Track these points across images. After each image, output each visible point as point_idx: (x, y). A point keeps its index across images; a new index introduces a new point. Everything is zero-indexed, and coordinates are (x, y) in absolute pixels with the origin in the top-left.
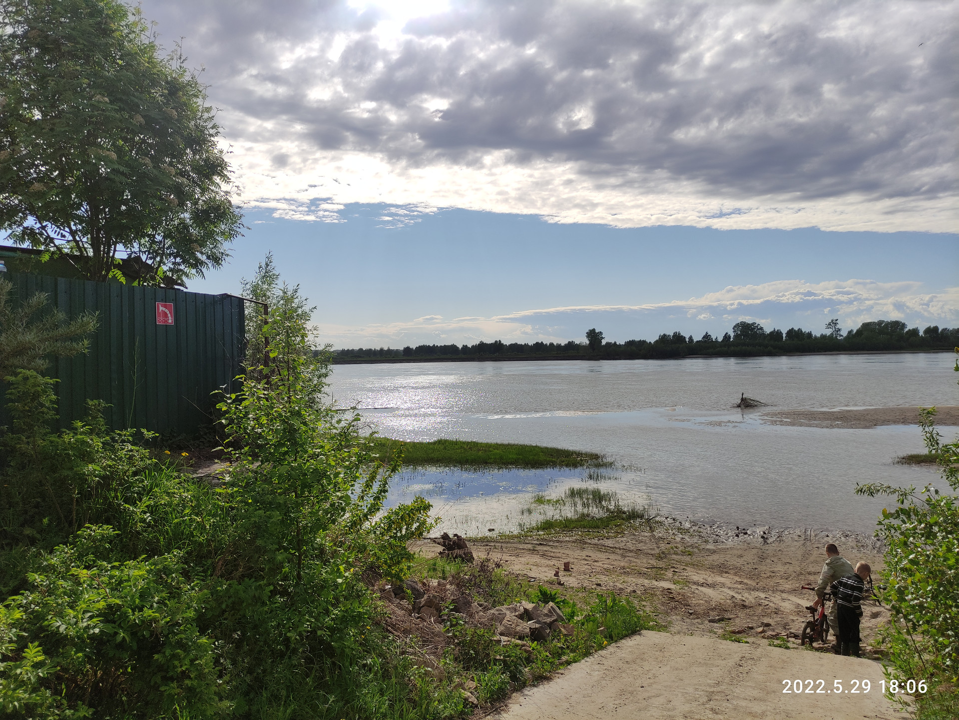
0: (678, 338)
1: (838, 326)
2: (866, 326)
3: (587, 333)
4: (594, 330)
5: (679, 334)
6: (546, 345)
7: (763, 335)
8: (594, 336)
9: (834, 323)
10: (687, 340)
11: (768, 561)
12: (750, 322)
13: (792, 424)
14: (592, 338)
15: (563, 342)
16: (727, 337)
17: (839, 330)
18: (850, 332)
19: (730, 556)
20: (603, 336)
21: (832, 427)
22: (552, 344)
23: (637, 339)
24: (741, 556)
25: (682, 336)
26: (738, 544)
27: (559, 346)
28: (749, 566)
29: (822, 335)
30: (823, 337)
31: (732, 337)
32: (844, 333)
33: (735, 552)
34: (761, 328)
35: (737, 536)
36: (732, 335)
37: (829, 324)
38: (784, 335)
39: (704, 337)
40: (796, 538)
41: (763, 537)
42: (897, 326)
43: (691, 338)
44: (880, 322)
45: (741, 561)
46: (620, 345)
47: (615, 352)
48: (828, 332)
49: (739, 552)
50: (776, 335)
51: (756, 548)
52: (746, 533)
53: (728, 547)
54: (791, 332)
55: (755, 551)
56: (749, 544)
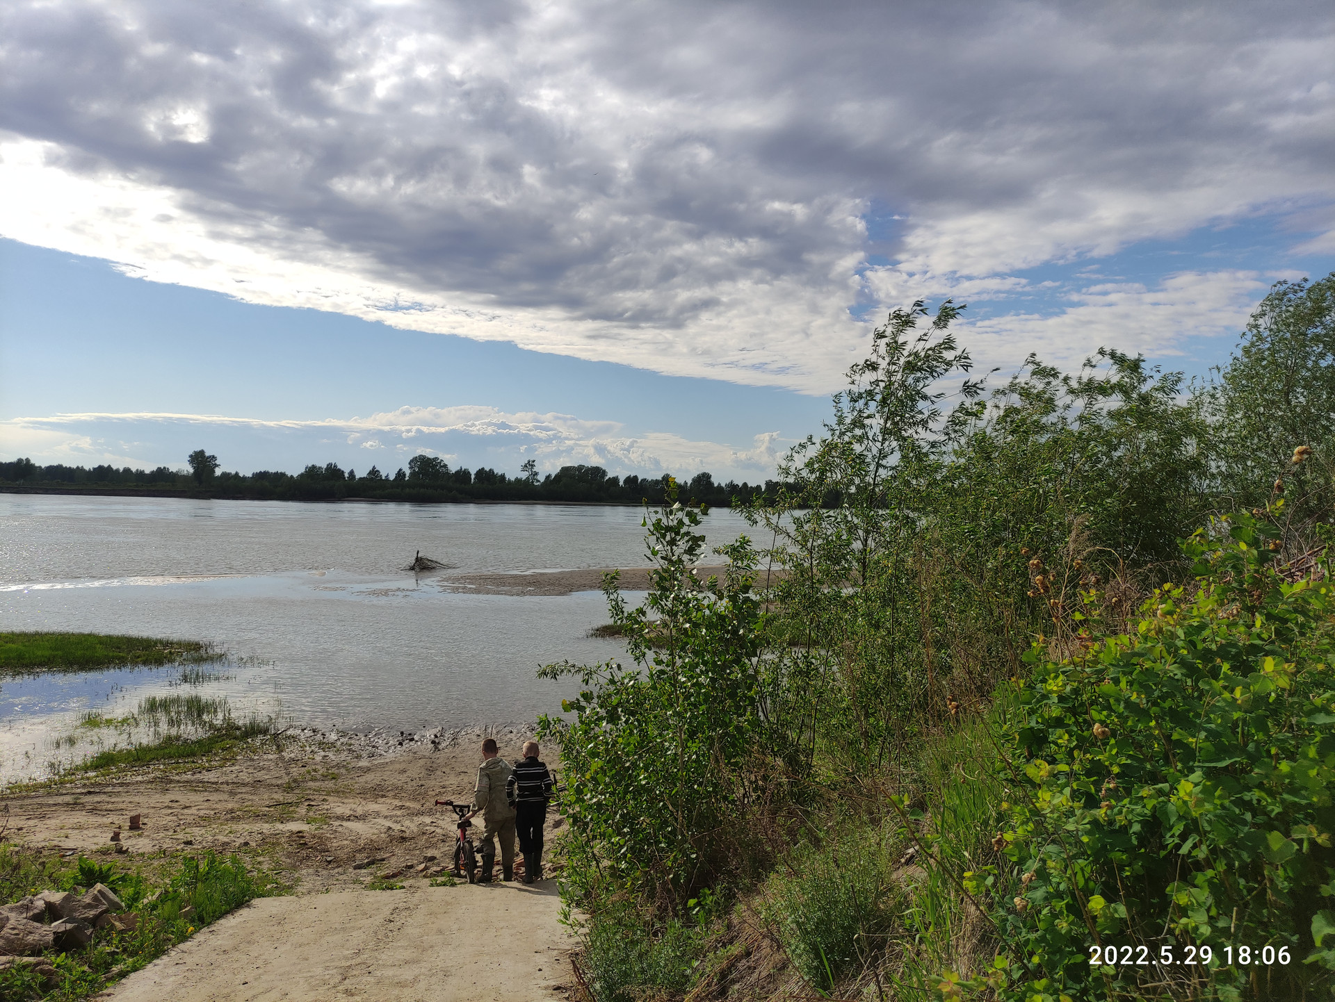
0: (333, 472)
1: (535, 469)
2: (565, 470)
3: (191, 456)
4: (202, 452)
5: (335, 466)
6: (117, 470)
7: (447, 474)
8: (202, 461)
9: (530, 465)
10: (346, 475)
11: (438, 773)
12: (431, 456)
13: (478, 591)
14: (198, 463)
15: (148, 468)
16: (400, 474)
17: (536, 474)
18: (548, 477)
19: (389, 773)
20: (217, 462)
21: (523, 594)
22: (127, 471)
23: (272, 470)
24: (404, 771)
25: (339, 470)
26: (401, 755)
27: (140, 474)
28: (414, 783)
29: (517, 479)
30: (518, 480)
31: (408, 475)
32: (541, 478)
33: (397, 766)
34: (445, 466)
35: (401, 744)
36: (408, 472)
37: (526, 466)
38: (473, 477)
39: (370, 473)
40: (475, 738)
41: (433, 742)
42: (598, 472)
43: (352, 473)
44: (581, 467)
45: (403, 778)
46: (244, 478)
47: (235, 488)
48: (524, 475)
49: (402, 767)
50: (463, 475)
51: (424, 757)
52: (412, 740)
53: (388, 760)
54: (481, 472)
55: (422, 762)
56: (415, 753)
